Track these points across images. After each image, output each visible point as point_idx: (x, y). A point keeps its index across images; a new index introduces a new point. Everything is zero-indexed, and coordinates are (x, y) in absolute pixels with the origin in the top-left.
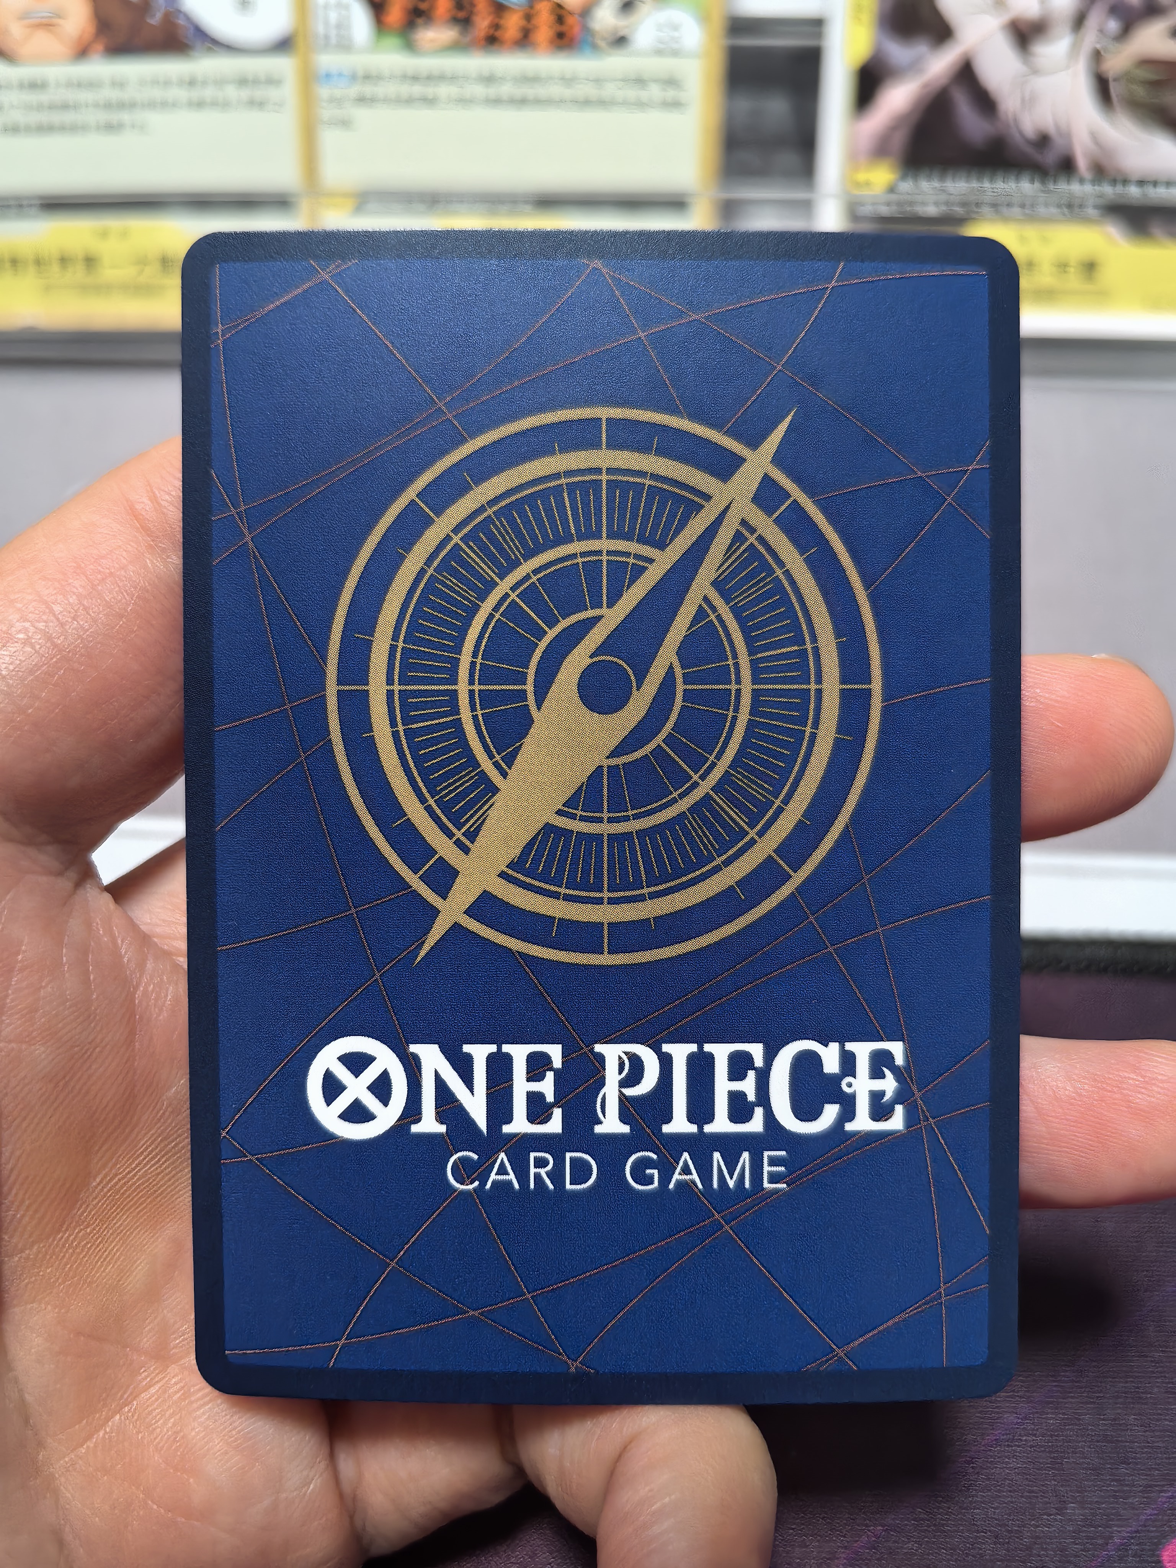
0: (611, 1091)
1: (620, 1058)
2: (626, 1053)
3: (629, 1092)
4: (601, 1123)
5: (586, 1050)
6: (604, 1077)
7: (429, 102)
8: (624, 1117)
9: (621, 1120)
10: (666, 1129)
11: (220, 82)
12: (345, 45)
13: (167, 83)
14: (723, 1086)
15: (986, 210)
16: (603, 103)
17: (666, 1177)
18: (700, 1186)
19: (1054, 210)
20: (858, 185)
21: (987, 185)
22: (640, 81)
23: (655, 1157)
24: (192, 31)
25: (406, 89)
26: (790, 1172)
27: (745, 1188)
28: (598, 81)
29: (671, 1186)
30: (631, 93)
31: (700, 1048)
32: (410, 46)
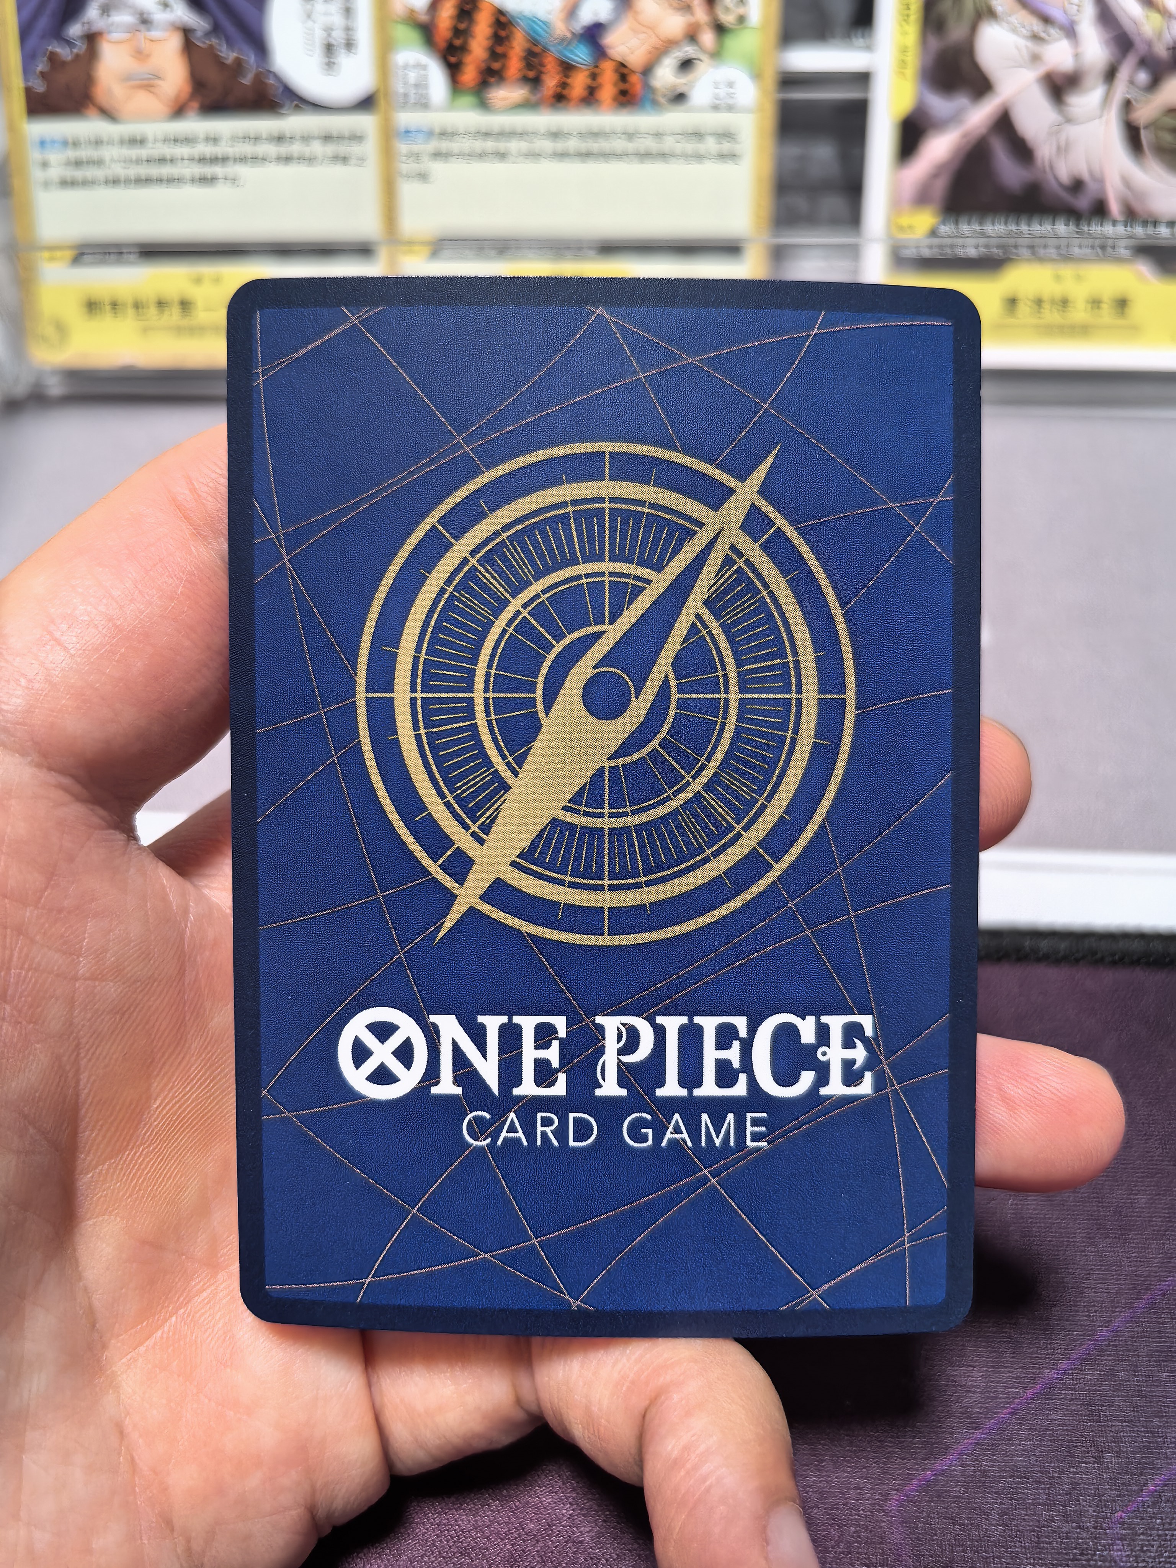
0: (610, 1059)
1: (618, 1029)
2: (624, 1025)
3: (626, 1059)
4: (600, 1086)
5: (587, 1021)
6: (603, 1047)
7: (502, 156)
8: (622, 1082)
9: (619, 1085)
10: (660, 1092)
11: (306, 139)
12: (424, 104)
13: (257, 139)
14: (711, 1055)
15: (1025, 252)
16: (663, 156)
17: (658, 1137)
18: (690, 1144)
19: (1088, 251)
20: (901, 228)
21: (1024, 228)
22: (698, 135)
23: (649, 1117)
24: (281, 89)
25: (479, 145)
26: (770, 1132)
27: (730, 1147)
28: (658, 135)
29: (664, 1144)
30: (690, 147)
31: (691, 1020)
32: (484, 105)
